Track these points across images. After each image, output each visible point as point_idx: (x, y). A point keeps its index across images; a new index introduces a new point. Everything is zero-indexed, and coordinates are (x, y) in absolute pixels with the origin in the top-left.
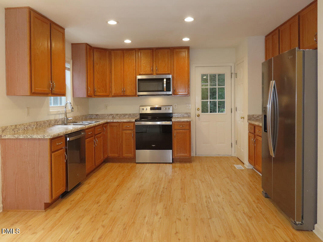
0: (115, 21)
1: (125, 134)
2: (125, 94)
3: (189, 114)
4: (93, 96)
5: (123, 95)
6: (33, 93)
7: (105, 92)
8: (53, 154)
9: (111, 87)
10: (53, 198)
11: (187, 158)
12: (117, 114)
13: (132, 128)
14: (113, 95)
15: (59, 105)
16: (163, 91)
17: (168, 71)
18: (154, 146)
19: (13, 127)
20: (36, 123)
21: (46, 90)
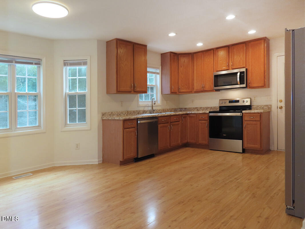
0: (175, 33)
1: (201, 123)
2: (205, 90)
3: (269, 106)
4: (178, 93)
5: (203, 91)
6: (119, 92)
7: (188, 89)
8: (125, 130)
9: (193, 85)
10: (124, 159)
11: (258, 149)
12: (201, 108)
13: (207, 119)
14: (195, 91)
15: (144, 100)
16: (237, 84)
17: (243, 65)
18: (224, 135)
19: (110, 113)
20: (127, 112)
21: (128, 89)
